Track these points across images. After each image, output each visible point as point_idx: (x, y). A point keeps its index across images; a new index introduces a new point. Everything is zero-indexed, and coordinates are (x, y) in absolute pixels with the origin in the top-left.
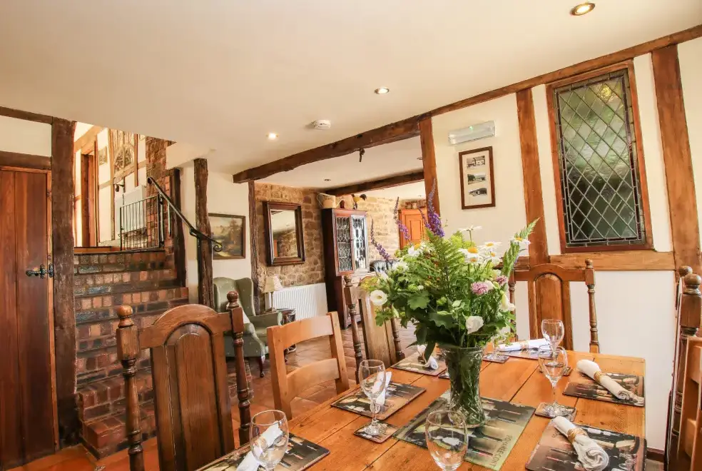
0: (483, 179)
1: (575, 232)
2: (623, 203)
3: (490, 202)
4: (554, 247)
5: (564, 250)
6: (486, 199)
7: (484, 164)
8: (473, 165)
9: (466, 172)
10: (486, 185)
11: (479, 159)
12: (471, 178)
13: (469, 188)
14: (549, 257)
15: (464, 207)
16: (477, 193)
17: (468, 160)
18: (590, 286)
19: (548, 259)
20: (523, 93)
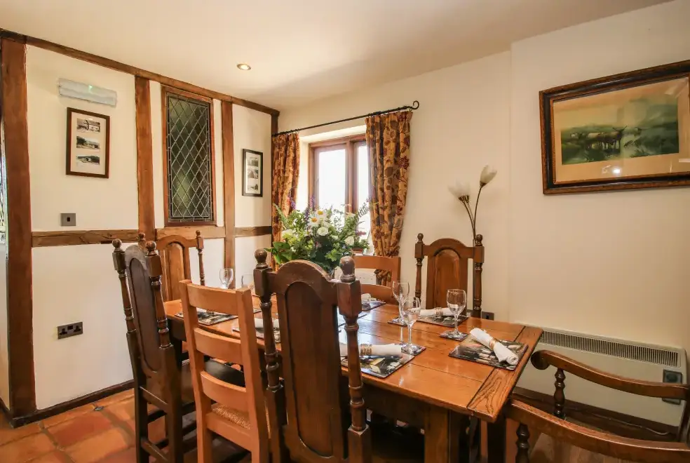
0: (96, 147)
1: (174, 210)
2: (203, 193)
3: (103, 173)
4: (159, 223)
5: (167, 225)
6: (99, 169)
7: (99, 131)
8: (86, 128)
9: (75, 133)
10: (100, 154)
11: (93, 123)
12: (81, 142)
13: (76, 151)
14: (156, 230)
15: (69, 172)
16: (88, 160)
17: (79, 121)
18: (200, 250)
19: (155, 232)
20: (142, 81)
